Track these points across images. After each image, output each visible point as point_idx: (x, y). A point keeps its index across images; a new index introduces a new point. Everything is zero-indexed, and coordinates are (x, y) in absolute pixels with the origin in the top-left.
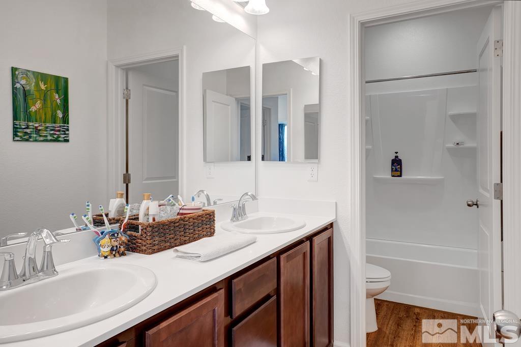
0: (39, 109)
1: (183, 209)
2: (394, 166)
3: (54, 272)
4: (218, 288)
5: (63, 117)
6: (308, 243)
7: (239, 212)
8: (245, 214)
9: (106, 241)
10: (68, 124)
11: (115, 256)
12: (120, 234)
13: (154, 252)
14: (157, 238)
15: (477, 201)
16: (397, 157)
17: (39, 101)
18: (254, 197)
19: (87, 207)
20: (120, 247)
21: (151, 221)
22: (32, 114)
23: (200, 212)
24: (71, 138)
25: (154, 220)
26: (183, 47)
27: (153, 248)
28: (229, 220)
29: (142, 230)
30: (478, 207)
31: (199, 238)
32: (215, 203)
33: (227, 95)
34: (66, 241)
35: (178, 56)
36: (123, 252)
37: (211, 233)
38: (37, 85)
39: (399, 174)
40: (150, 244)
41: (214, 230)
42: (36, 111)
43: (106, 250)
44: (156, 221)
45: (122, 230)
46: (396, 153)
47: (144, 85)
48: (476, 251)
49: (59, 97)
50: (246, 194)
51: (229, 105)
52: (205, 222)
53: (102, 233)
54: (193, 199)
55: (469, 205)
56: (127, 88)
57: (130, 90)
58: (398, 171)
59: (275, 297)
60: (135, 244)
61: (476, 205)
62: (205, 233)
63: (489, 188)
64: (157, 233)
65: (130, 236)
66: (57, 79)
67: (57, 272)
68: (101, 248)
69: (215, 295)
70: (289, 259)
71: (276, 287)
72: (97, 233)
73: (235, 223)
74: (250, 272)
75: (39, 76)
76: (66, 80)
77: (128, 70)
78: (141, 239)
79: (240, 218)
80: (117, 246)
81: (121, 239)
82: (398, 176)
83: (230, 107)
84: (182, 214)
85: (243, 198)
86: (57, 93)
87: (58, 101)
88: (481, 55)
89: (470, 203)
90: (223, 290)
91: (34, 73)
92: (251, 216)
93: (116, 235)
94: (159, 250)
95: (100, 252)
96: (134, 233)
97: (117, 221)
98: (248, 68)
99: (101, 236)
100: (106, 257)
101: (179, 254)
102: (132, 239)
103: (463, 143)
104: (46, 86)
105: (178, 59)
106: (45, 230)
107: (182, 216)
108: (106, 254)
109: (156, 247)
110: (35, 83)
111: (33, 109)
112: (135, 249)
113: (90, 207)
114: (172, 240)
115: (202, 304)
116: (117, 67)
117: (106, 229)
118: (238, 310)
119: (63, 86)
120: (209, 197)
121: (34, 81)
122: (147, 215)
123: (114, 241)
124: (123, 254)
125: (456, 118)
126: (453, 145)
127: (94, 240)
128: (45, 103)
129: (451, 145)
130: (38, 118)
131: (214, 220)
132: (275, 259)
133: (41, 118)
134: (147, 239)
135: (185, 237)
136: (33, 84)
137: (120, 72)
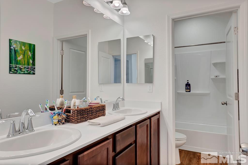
0: (22, 59)
1: (91, 104)
2: (187, 87)
3: (33, 130)
4: (109, 138)
5: (33, 63)
6: (149, 120)
7: (116, 106)
8: (119, 107)
9: (56, 117)
10: (35, 66)
11: (60, 124)
12: (62, 114)
13: (78, 122)
14: (79, 116)
15: (226, 102)
16: (188, 83)
17: (21, 55)
18: (123, 99)
19: (47, 102)
20: (62, 120)
21: (76, 108)
22: (18, 61)
23: (99, 105)
24: (36, 73)
25: (78, 108)
26: (89, 30)
27: (78, 121)
28: (112, 110)
29: (73, 112)
30: (227, 105)
31: (98, 117)
32: (104, 102)
33: (108, 54)
34: (38, 116)
35: (87, 35)
36: (63, 122)
37: (104, 115)
38: (21, 47)
39: (189, 91)
40: (76, 119)
41: (105, 114)
42: (20, 60)
43: (56, 121)
44: (79, 108)
45: (63, 112)
46: (188, 81)
47: (70, 48)
48: (226, 127)
49: (31, 53)
50: (120, 98)
51: (109, 59)
52: (101, 110)
53: (54, 113)
54: (95, 99)
55: (222, 104)
56: (62, 50)
57: (63, 51)
58: (189, 89)
59: (134, 144)
60: (69, 119)
61: (226, 104)
62: (101, 115)
63: (232, 95)
64: (79, 114)
65: (67, 115)
66: (30, 45)
67: (34, 130)
68: (53, 120)
69: (108, 141)
70: (141, 127)
71: (135, 139)
72: (52, 113)
73: (114, 111)
74: (123, 132)
75: (22, 44)
76: (34, 45)
77: (63, 41)
78: (72, 117)
79: (116, 109)
80: (61, 120)
81: (63, 116)
82: (189, 92)
83: (110, 59)
84: (90, 106)
85: (118, 100)
86: (30, 51)
87: (31, 55)
88: (227, 35)
89: (223, 103)
90: (112, 139)
91: (19, 42)
92: (121, 108)
93: (61, 114)
94: (80, 122)
95: (53, 122)
96: (69, 114)
97: (61, 109)
98: (120, 40)
99: (54, 115)
100: (56, 125)
101: (90, 123)
102: (68, 117)
103: (219, 76)
104: (25, 48)
105: (87, 36)
106: (30, 110)
107: (91, 107)
108: (56, 123)
109: (79, 120)
110: (20, 46)
111: (19, 59)
112: (69, 121)
113: (48, 102)
114: (86, 118)
115: (102, 145)
116: (58, 40)
117: (56, 112)
118: (118, 149)
119: (33, 48)
120: (102, 99)
121: (19, 45)
122: (74, 105)
123: (60, 117)
124: (63, 124)
125: (215, 65)
126: (214, 77)
127: (50, 117)
128: (24, 56)
129: (213, 77)
130: (21, 63)
131: (105, 109)
132: (134, 126)
133: (22, 63)
134: (75, 117)
135: (92, 116)
136: (19, 47)
137: (59, 42)
